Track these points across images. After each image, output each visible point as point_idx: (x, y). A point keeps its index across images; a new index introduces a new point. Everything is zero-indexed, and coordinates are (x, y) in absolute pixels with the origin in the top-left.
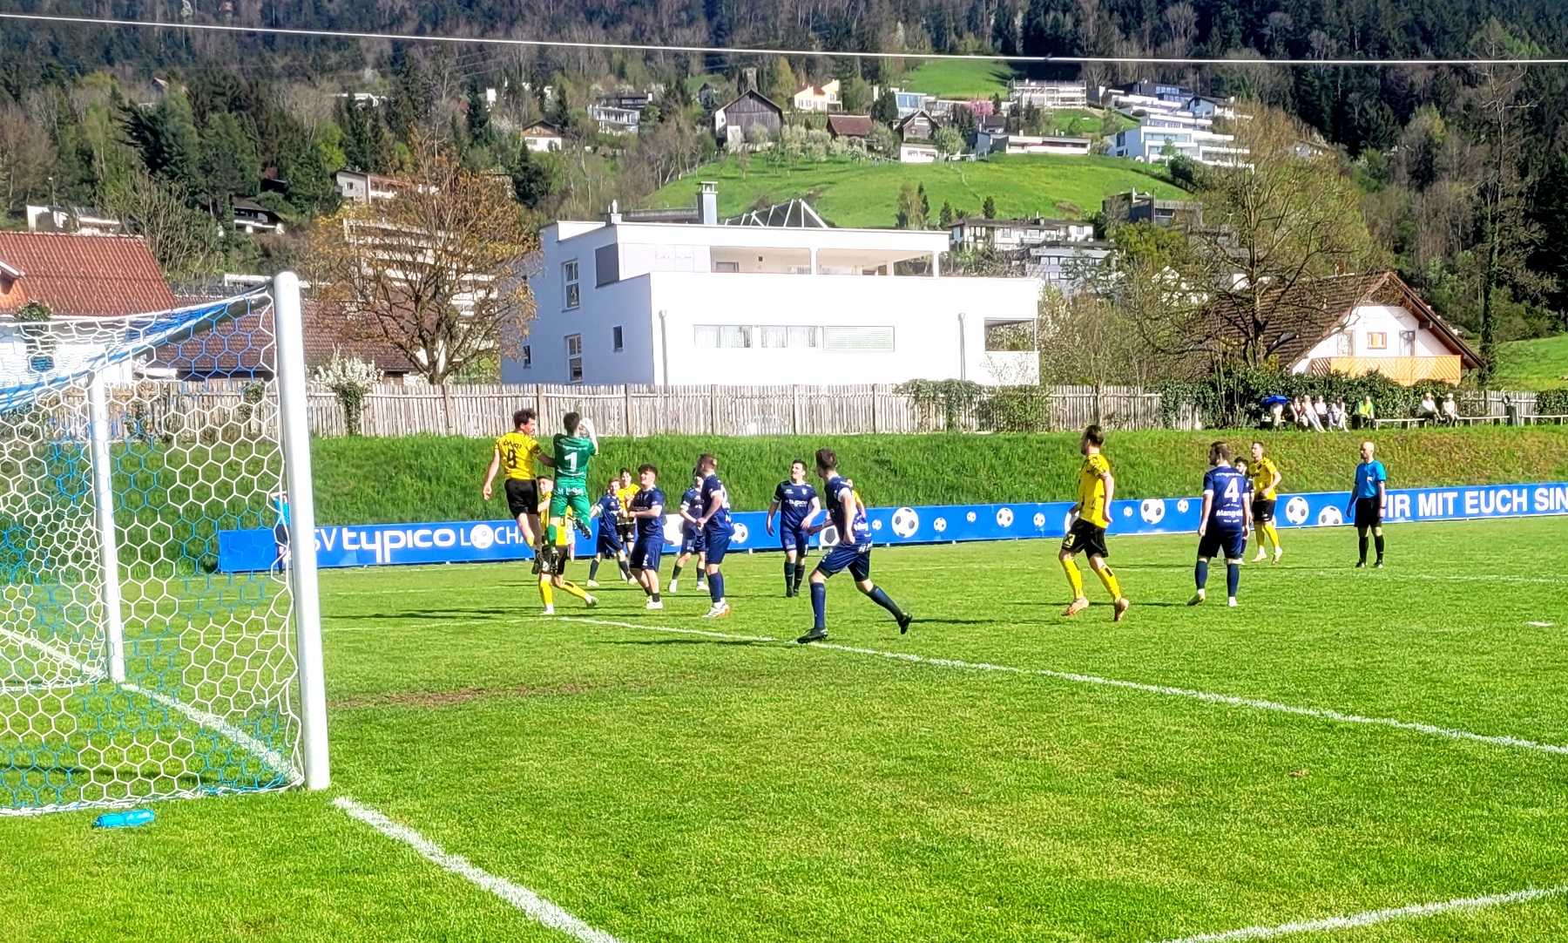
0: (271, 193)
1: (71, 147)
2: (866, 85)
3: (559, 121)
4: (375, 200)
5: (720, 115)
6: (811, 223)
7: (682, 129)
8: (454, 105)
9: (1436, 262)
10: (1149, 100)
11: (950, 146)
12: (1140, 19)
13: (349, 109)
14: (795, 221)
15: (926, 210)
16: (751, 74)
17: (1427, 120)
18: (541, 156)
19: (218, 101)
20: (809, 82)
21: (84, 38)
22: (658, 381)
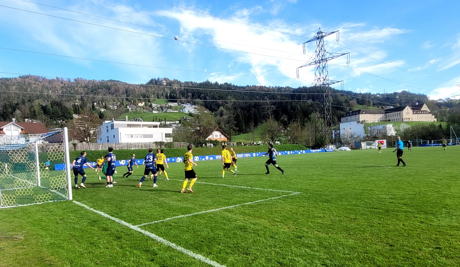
0: (63, 117)
1: (32, 110)
2: (148, 103)
3: (105, 107)
4: (78, 118)
5: (128, 106)
6: (141, 121)
7: (122, 108)
8: (90, 105)
9: (223, 126)
10: (186, 105)
11: (160, 111)
12: (185, 95)
13: (75, 106)
14: (139, 121)
15: (157, 119)
16: (132, 101)
17: (221, 108)
18: (103, 112)
19: (55, 104)
20: (140, 102)
21: (34, 96)
22: (120, 142)
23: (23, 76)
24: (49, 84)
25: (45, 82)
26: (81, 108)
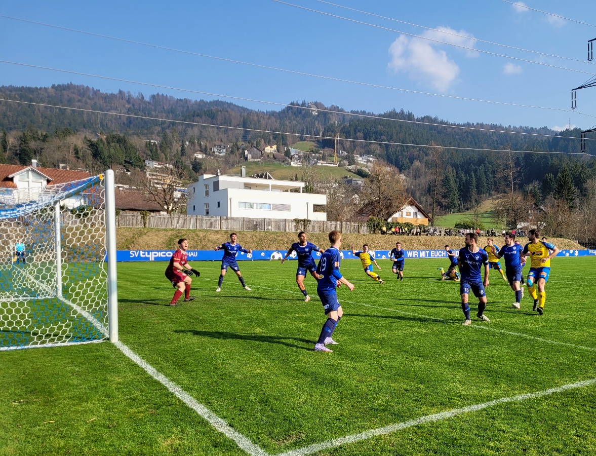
0: (127, 164)
2: (283, 146)
3: (204, 151)
4: (155, 167)
5: (246, 152)
6: (270, 178)
7: (236, 155)
8: (177, 145)
11: (303, 162)
13: (149, 144)
14: (266, 177)
15: (298, 177)
16: (254, 142)
17: (417, 163)
18: (200, 159)
19: (115, 139)
20: (269, 145)
21: (78, 122)
22: (229, 216)
23: (59, 86)
24: (105, 102)
25: (98, 99)
26: (161, 150)
